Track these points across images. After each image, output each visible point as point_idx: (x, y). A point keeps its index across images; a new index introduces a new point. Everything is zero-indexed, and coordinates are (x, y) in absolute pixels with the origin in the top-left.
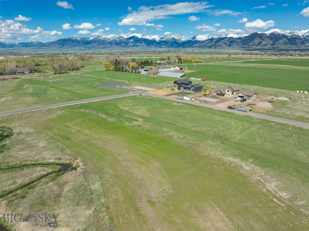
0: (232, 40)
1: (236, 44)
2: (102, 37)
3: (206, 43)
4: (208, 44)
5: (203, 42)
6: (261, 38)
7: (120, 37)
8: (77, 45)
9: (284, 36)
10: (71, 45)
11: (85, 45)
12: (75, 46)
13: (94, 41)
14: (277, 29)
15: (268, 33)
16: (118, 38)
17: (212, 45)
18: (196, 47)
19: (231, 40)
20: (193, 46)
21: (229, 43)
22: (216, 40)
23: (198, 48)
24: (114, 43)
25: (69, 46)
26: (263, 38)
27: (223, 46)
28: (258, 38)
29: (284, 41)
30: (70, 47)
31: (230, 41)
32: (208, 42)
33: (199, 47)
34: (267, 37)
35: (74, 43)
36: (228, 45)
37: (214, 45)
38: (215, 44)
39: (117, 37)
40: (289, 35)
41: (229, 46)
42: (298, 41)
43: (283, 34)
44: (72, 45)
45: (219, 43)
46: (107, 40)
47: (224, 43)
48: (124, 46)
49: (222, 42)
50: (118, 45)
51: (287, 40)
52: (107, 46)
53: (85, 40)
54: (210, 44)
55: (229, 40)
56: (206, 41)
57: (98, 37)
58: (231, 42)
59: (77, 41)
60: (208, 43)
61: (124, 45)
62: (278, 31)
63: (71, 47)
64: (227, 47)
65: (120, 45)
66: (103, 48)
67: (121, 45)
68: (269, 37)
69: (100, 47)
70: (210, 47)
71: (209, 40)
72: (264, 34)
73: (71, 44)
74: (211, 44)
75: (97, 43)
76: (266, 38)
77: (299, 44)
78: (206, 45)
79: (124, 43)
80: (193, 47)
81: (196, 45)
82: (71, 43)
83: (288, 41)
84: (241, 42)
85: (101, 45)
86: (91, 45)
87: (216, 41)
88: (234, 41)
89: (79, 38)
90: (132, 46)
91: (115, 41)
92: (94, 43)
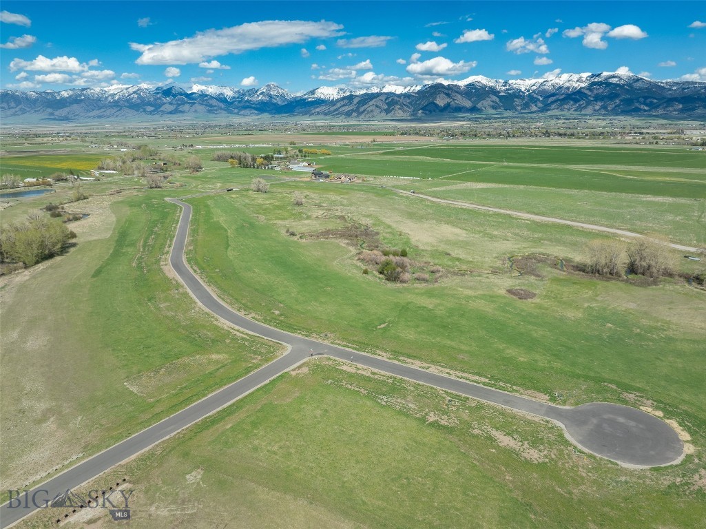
0: (393, 99)
1: (400, 109)
2: (92, 91)
3: (339, 105)
4: (343, 108)
5: (333, 103)
6: (448, 95)
7: (139, 90)
8: (28, 109)
9: (493, 91)
10: (13, 110)
11: (50, 110)
12: (24, 111)
13: (73, 101)
14: (481, 76)
15: (462, 83)
16: (135, 92)
17: (353, 111)
18: (318, 113)
19: (390, 99)
20: (313, 112)
21: (386, 107)
22: (359, 99)
23: (322, 116)
24: (126, 104)
25: (9, 112)
26: (454, 94)
27: (375, 113)
28: (442, 95)
29: (493, 101)
30: (12, 115)
31: (387, 101)
32: (342, 103)
33: (326, 114)
34: (460, 93)
35: (20, 106)
36: (385, 110)
37: (357, 110)
38: (358, 108)
39: (131, 90)
40: (504, 88)
41: (388, 111)
42: (517, 101)
43: (490, 87)
44: (17, 109)
45: (366, 106)
46: (106, 98)
47: (377, 106)
48: (151, 113)
49: (371, 103)
50: (137, 111)
51: (497, 100)
52: (108, 112)
53: (49, 97)
54: (347, 109)
55: (386, 99)
56: (338, 101)
57: (83, 90)
58: (391, 102)
59: (27, 98)
60: (344, 105)
61: (150, 108)
62: (482, 79)
63: (14, 114)
64: (383, 114)
65: (141, 110)
66: (100, 117)
67: (145, 111)
68: (464, 94)
69: (91, 114)
70: (348, 114)
71: (344, 98)
72: (456, 86)
73: (13, 108)
74: (350, 109)
75: (83, 104)
76: (459, 96)
77: (519, 108)
78: (340, 110)
79: (152, 105)
80: (313, 114)
81: (317, 110)
82: (13, 104)
83: (500, 101)
84: (410, 103)
85: (93, 110)
86: (67, 109)
87: (359, 102)
88: (396, 103)
89: (33, 93)
90: (171, 113)
91: (128, 101)
92: (75, 106)
